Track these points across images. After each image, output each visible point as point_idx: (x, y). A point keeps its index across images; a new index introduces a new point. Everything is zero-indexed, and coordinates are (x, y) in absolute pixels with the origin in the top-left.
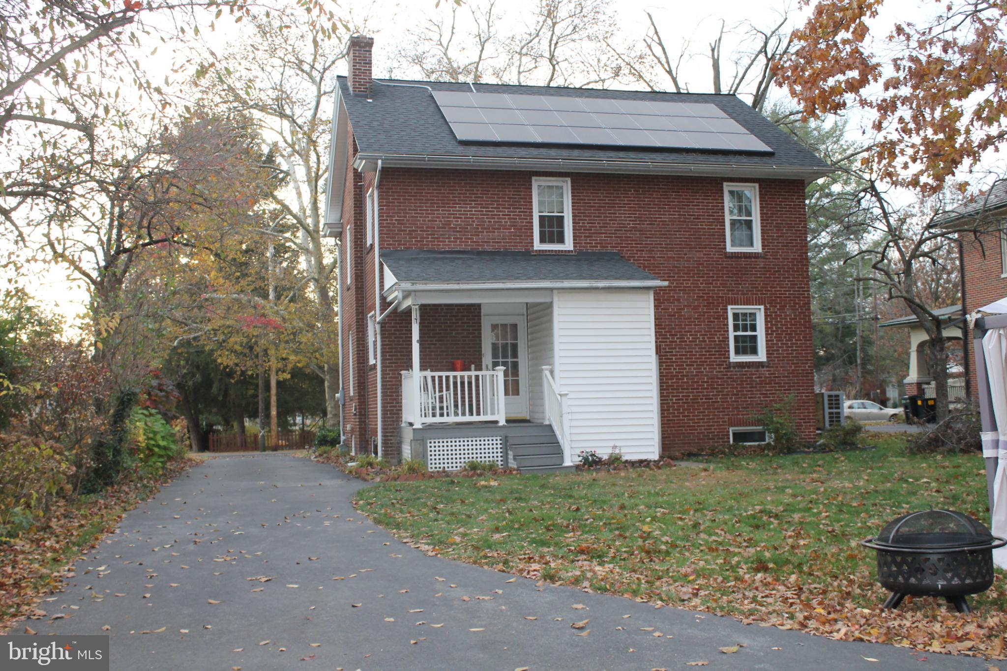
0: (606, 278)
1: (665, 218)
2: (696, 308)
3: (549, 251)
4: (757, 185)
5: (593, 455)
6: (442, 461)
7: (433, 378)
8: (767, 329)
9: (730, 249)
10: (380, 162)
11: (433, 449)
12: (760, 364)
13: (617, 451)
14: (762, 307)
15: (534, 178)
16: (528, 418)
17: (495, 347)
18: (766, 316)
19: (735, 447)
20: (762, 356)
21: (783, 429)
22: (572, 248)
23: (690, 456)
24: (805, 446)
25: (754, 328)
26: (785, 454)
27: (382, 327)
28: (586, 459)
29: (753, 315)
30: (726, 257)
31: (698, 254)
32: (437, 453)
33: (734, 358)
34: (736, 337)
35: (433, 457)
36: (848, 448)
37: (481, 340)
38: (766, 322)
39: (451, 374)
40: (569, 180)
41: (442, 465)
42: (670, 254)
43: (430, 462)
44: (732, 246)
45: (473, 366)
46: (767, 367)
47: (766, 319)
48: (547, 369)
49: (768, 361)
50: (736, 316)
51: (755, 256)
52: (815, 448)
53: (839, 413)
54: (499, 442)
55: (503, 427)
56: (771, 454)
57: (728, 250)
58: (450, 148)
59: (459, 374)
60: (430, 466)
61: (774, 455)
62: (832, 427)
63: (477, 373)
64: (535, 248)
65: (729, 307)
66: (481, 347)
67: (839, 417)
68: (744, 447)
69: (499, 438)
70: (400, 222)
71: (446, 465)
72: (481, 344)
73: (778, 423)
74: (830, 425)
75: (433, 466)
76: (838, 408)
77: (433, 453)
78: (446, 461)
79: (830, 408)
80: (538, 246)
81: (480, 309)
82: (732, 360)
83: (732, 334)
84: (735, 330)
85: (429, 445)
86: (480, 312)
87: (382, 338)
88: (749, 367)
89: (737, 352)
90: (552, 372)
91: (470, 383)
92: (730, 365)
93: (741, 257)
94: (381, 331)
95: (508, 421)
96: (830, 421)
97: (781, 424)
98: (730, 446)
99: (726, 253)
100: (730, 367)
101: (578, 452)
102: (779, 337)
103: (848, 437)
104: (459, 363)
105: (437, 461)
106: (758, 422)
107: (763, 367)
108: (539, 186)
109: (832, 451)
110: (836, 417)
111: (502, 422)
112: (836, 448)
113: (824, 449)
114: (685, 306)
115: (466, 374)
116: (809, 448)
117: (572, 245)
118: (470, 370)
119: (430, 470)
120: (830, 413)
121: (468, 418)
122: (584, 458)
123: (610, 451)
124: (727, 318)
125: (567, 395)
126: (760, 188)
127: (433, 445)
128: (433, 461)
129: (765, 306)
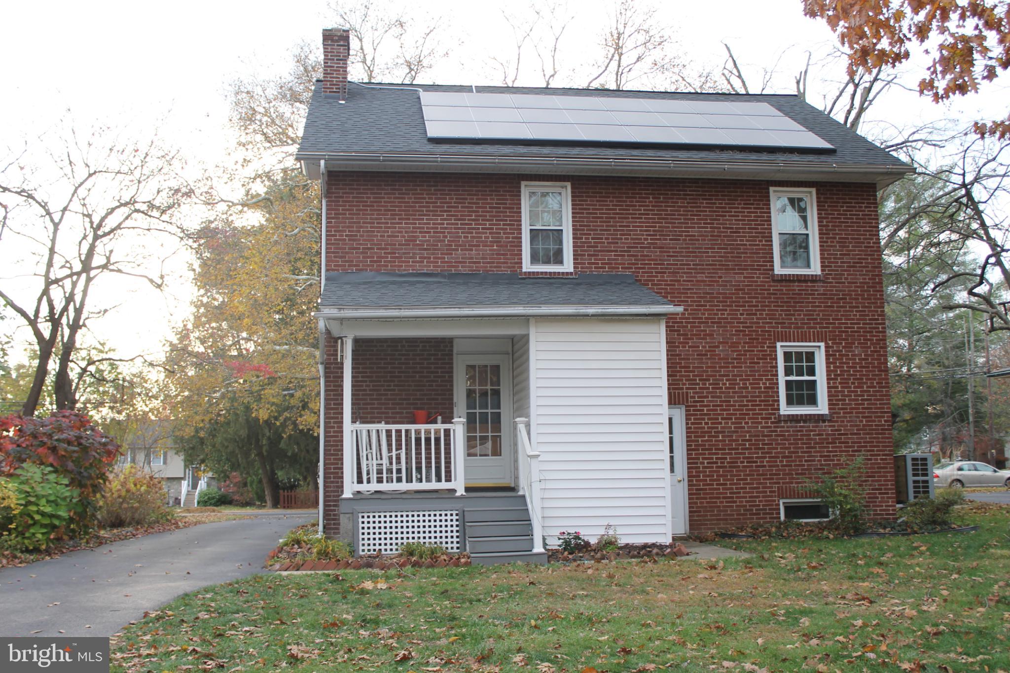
0: (600, 303)
1: (694, 231)
2: (734, 345)
3: (542, 273)
4: (814, 190)
5: (577, 537)
6: (377, 542)
7: (389, 432)
8: (829, 372)
9: (778, 270)
10: (322, 162)
11: (366, 525)
12: (820, 418)
13: (611, 532)
14: (822, 344)
15: (523, 183)
16: (513, 485)
17: (470, 393)
18: (828, 356)
19: (786, 524)
20: (822, 407)
21: (847, 503)
22: (571, 270)
23: (724, 537)
24: (880, 525)
25: (812, 371)
26: (850, 536)
27: (326, 368)
28: (567, 543)
29: (810, 357)
30: (774, 281)
31: (737, 277)
32: (371, 531)
33: (785, 410)
34: (788, 384)
35: (366, 536)
36: (939, 528)
37: (452, 386)
38: (828, 363)
39: (413, 427)
40: (569, 185)
41: (377, 547)
42: (700, 277)
43: (361, 542)
44: (782, 267)
45: (440, 418)
46: (829, 421)
47: (827, 359)
48: (521, 423)
49: (831, 414)
50: (787, 356)
51: (813, 279)
52: (893, 528)
53: (927, 482)
54: (455, 517)
55: (462, 497)
56: (831, 536)
57: (776, 272)
58: (416, 146)
59: (423, 427)
60: (361, 548)
61: (836, 538)
62: (916, 500)
63: (447, 426)
64: (524, 270)
65: (779, 344)
66: (452, 395)
67: (927, 487)
68: (799, 525)
69: (454, 513)
70: (352, 238)
71: (383, 547)
72: (452, 390)
73: (840, 494)
74: (915, 497)
75: (366, 548)
76: (926, 475)
77: (366, 531)
78: (383, 542)
79: (914, 475)
80: (527, 266)
81: (452, 346)
82: (782, 412)
83: (782, 379)
84: (787, 374)
85: (361, 520)
86: (452, 351)
87: (326, 382)
88: (805, 422)
89: (790, 402)
90: (528, 426)
91: (437, 440)
92: (780, 419)
93: (794, 281)
94: (326, 373)
95: (467, 489)
96: (915, 492)
97: (845, 496)
98: (781, 523)
99: (773, 275)
100: (779, 421)
101: (557, 532)
102: (844, 383)
103: (938, 514)
104: (422, 413)
105: (372, 542)
106: (818, 493)
107: (824, 421)
108: (532, 194)
109: (916, 532)
110: (923, 488)
111: (461, 492)
112: (921, 528)
113: (906, 530)
114: (720, 343)
115: (432, 427)
116: (885, 528)
117: (572, 266)
118: (436, 423)
119: (361, 553)
120: (915, 482)
121: (434, 485)
122: (566, 542)
123: (602, 531)
124: (776, 359)
125: (538, 456)
126: (817, 194)
127: (366, 520)
128: (366, 542)
129: (826, 343)
